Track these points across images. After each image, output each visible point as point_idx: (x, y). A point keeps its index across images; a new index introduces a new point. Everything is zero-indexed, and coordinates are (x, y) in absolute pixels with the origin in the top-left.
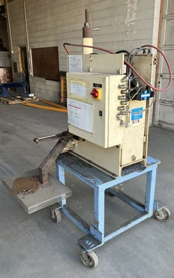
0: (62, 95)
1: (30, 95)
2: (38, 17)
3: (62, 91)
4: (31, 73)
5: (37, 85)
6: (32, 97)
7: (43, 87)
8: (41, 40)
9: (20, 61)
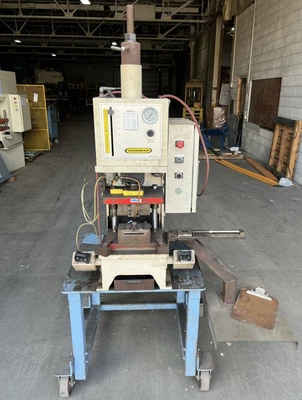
0: (273, 154)
1: (232, 149)
2: (266, 33)
3: (274, 148)
4: (246, 117)
5: (250, 134)
6: (233, 152)
7: (255, 138)
8: (264, 67)
9: (238, 99)
